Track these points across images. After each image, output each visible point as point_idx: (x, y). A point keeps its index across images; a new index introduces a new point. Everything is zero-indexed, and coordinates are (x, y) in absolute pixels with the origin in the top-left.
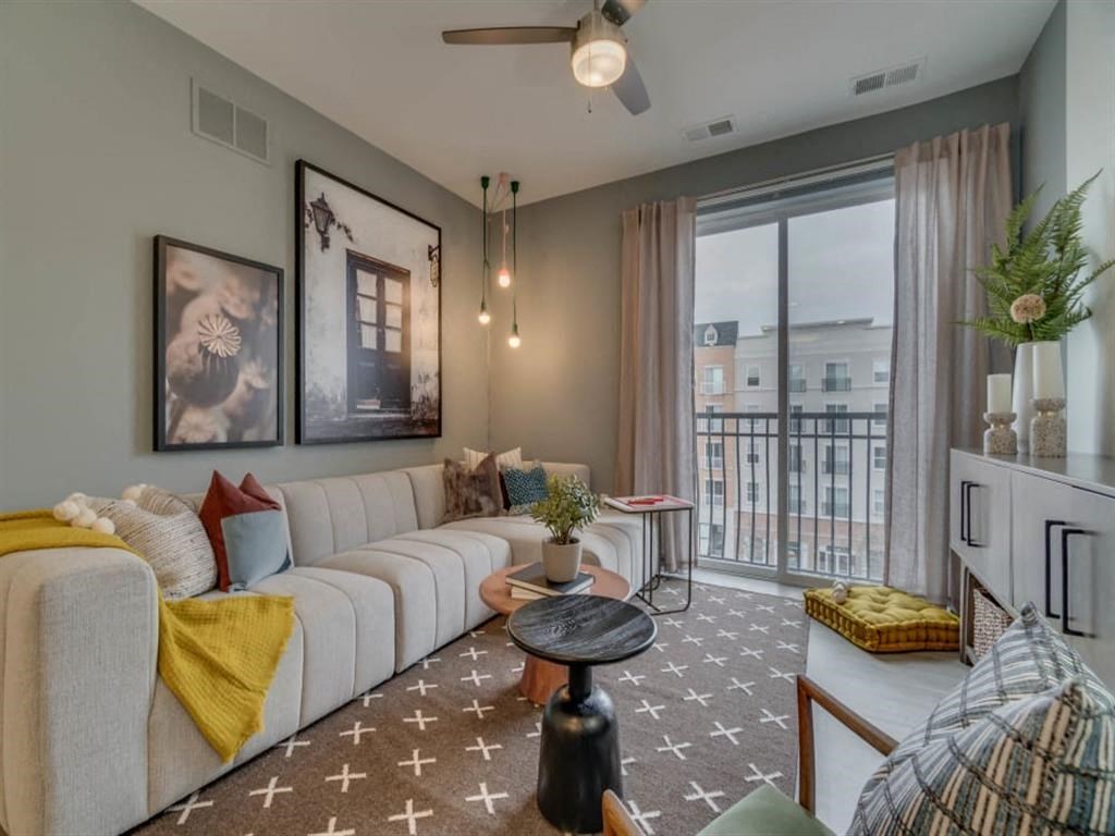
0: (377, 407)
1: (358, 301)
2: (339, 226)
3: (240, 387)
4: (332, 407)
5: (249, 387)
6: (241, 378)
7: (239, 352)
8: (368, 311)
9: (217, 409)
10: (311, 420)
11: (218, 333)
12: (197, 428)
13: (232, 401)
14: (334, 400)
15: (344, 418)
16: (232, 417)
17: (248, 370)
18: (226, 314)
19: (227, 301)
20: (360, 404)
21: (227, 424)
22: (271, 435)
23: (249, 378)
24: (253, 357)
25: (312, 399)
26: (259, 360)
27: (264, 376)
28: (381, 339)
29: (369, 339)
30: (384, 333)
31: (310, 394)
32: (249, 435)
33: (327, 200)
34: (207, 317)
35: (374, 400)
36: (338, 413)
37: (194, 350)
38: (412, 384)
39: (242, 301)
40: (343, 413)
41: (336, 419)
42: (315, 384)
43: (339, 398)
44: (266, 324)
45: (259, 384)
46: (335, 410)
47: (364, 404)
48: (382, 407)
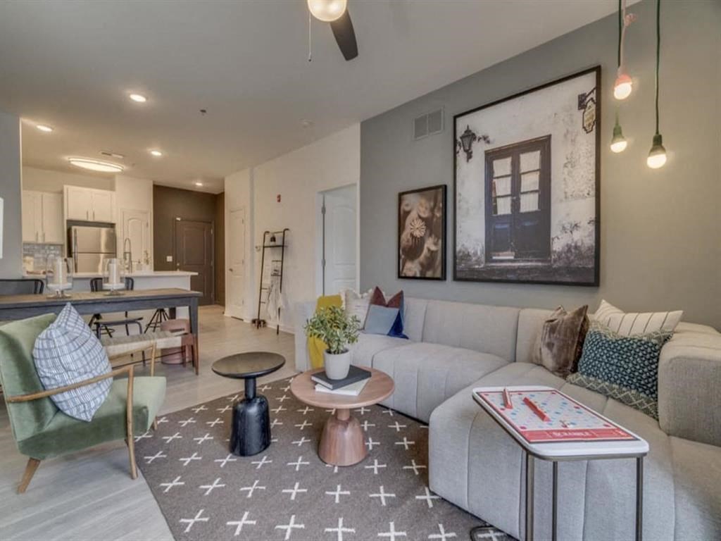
0: (512, 258)
1: (494, 183)
2: (480, 139)
3: (425, 251)
4: (474, 259)
5: (429, 250)
6: (426, 246)
7: (425, 234)
8: (503, 187)
9: (416, 261)
10: (461, 267)
11: (417, 226)
12: (410, 270)
13: (422, 257)
14: (475, 254)
15: (482, 266)
16: (422, 265)
17: (428, 242)
18: (420, 217)
19: (420, 211)
20: (495, 256)
21: (420, 268)
22: (438, 274)
23: (428, 246)
24: (430, 235)
25: (461, 254)
26: (433, 236)
27: (436, 244)
28: (516, 205)
29: (504, 207)
30: (519, 199)
31: (460, 252)
32: (429, 274)
33: (470, 128)
34: (413, 221)
35: (510, 253)
36: (478, 262)
37: (409, 235)
38: (553, 235)
39: (426, 208)
40: (482, 263)
41: (477, 267)
42: (463, 245)
43: (479, 253)
44: (436, 216)
45: (433, 248)
46: (476, 261)
47: (499, 255)
48: (515, 257)
